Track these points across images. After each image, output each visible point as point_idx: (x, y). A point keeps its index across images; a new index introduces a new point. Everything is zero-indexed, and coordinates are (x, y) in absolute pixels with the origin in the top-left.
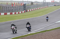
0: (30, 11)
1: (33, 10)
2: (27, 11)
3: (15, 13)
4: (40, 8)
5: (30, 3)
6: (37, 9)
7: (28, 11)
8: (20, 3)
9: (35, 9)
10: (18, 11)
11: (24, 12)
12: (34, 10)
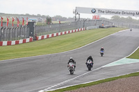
0: (43, 37)
1: (50, 35)
2: (36, 39)
3: (9, 44)
4: (67, 32)
5: (44, 21)
6: (59, 34)
7: (40, 37)
8: (21, 19)
9: (55, 34)
10: (15, 37)
11: (31, 41)
12: (53, 36)
